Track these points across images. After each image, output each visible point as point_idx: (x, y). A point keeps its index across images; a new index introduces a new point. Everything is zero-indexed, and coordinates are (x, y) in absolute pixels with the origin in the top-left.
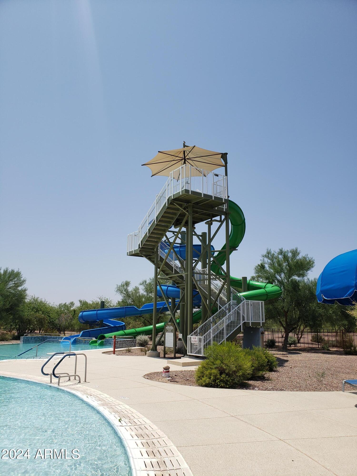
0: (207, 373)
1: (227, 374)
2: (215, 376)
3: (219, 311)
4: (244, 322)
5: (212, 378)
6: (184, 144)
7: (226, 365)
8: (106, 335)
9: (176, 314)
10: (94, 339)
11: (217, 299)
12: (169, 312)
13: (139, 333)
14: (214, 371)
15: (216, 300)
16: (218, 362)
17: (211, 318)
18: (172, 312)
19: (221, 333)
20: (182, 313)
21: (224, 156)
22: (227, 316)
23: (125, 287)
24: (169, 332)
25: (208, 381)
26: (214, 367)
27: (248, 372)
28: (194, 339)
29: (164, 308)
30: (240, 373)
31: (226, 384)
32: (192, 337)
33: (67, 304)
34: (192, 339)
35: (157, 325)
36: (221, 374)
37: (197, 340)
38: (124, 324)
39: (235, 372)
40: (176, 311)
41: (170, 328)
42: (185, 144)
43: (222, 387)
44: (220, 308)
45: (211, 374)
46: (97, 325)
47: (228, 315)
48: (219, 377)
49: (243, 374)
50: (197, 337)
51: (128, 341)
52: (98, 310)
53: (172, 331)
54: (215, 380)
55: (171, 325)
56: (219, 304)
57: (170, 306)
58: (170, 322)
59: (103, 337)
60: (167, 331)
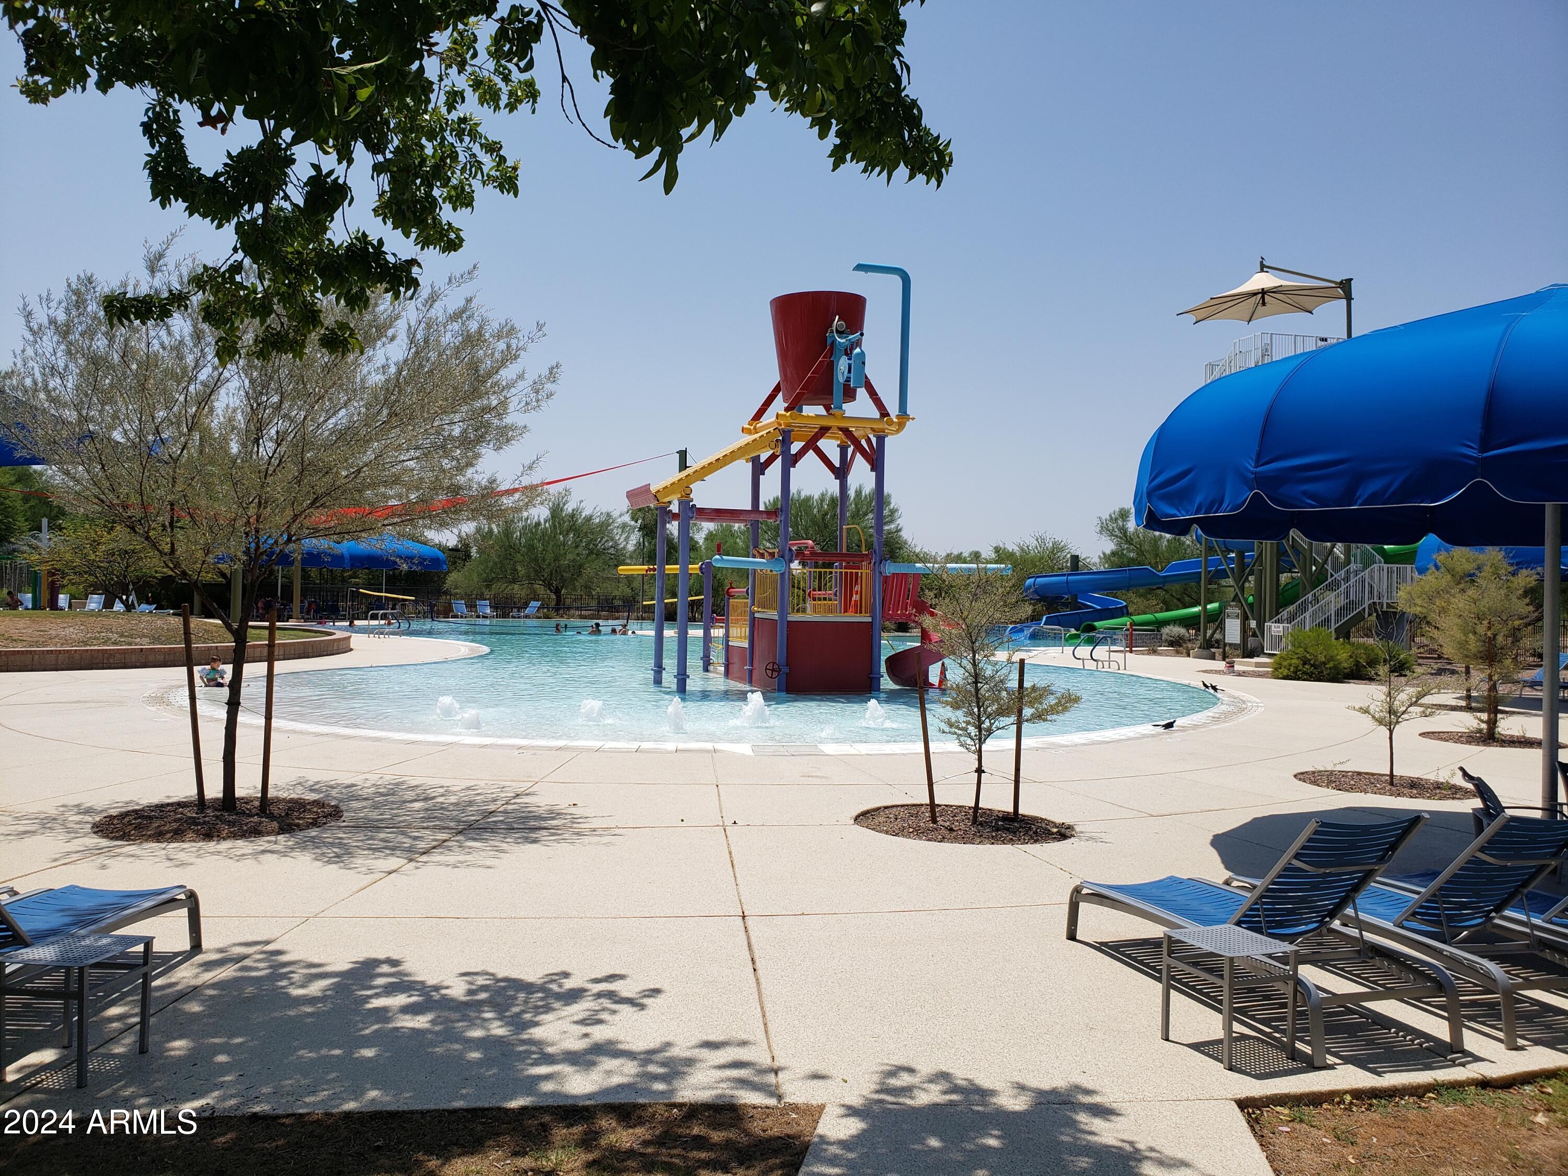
0: (1285, 663)
1: (1312, 666)
2: (1296, 667)
3: (1330, 580)
4: (1371, 601)
5: (1292, 669)
6: (1261, 263)
7: (1311, 654)
8: (1097, 624)
9: (1247, 585)
10: (1073, 631)
11: (1327, 559)
12: (1230, 581)
13: (1166, 623)
14: (1295, 661)
15: (1325, 562)
16: (1301, 650)
17: (1310, 596)
18: (1237, 582)
19: (1328, 620)
20: (1259, 582)
21: (1346, 286)
22: (1342, 589)
23: (1120, 523)
24: (1232, 618)
25: (1286, 672)
26: (1296, 656)
27: (1345, 665)
28: (1275, 628)
29: (1217, 571)
30: (1331, 665)
31: (1311, 676)
32: (1273, 625)
33: (964, 555)
34: (1273, 628)
35: (1209, 607)
36: (1304, 664)
37: (1281, 629)
38: (1125, 604)
39: (1324, 663)
40: (1247, 580)
41: (1233, 610)
42: (1264, 263)
43: (1304, 680)
44: (1332, 576)
45: (1290, 665)
46: (1066, 605)
47: (1343, 587)
48: (1301, 667)
49: (1335, 667)
50: (1281, 625)
51: (1146, 635)
52: (1069, 575)
53: (1237, 617)
54: (1295, 673)
55: (1236, 606)
56: (1330, 571)
57: (1233, 568)
58: (1233, 601)
59: (1092, 629)
60: (1228, 616)
